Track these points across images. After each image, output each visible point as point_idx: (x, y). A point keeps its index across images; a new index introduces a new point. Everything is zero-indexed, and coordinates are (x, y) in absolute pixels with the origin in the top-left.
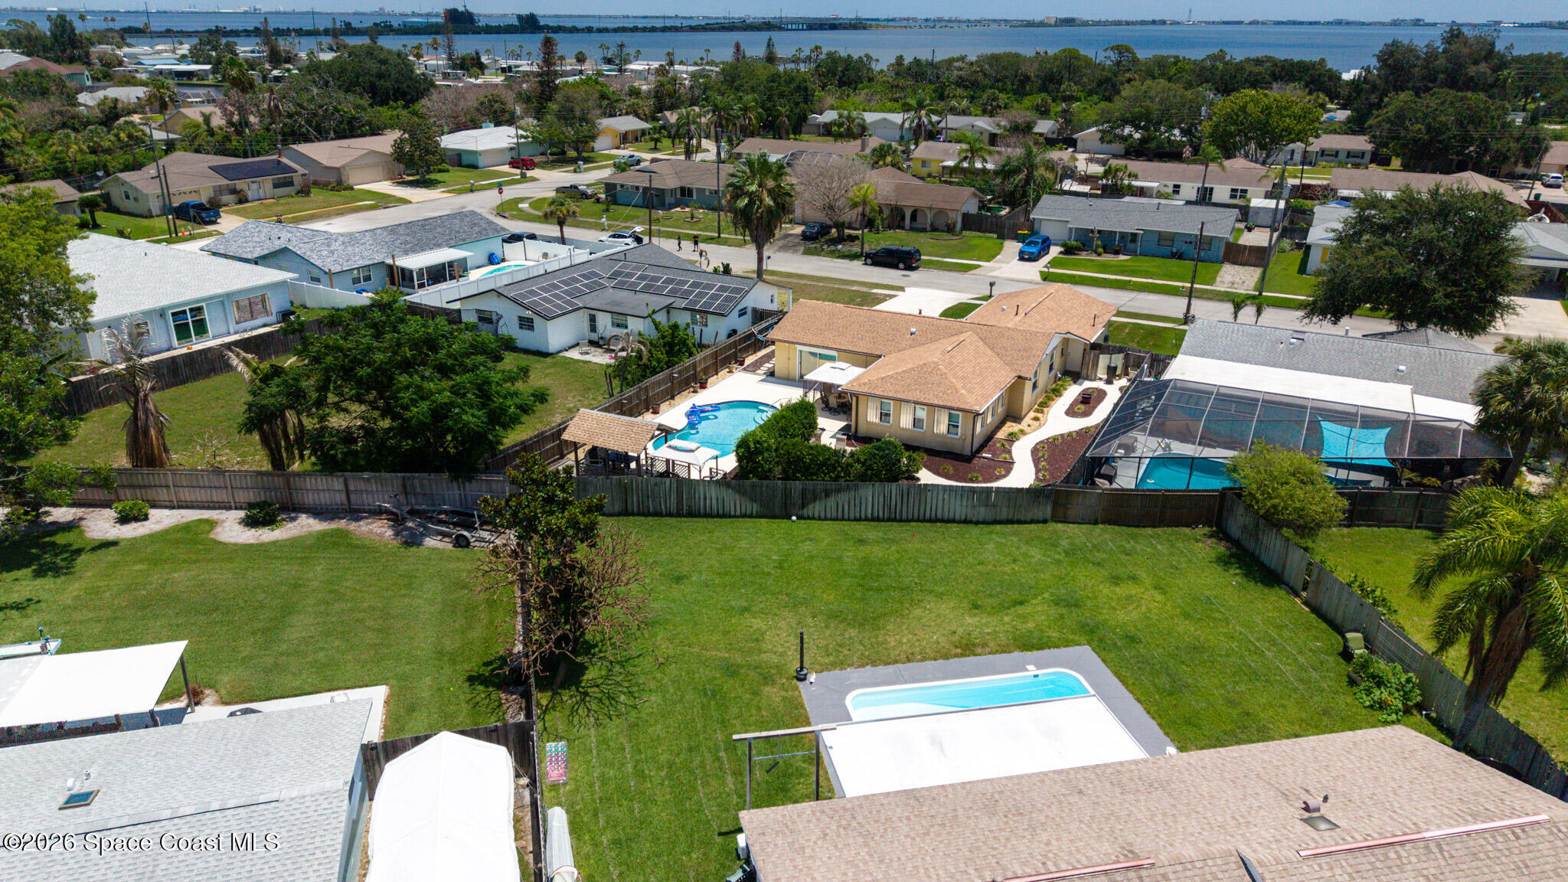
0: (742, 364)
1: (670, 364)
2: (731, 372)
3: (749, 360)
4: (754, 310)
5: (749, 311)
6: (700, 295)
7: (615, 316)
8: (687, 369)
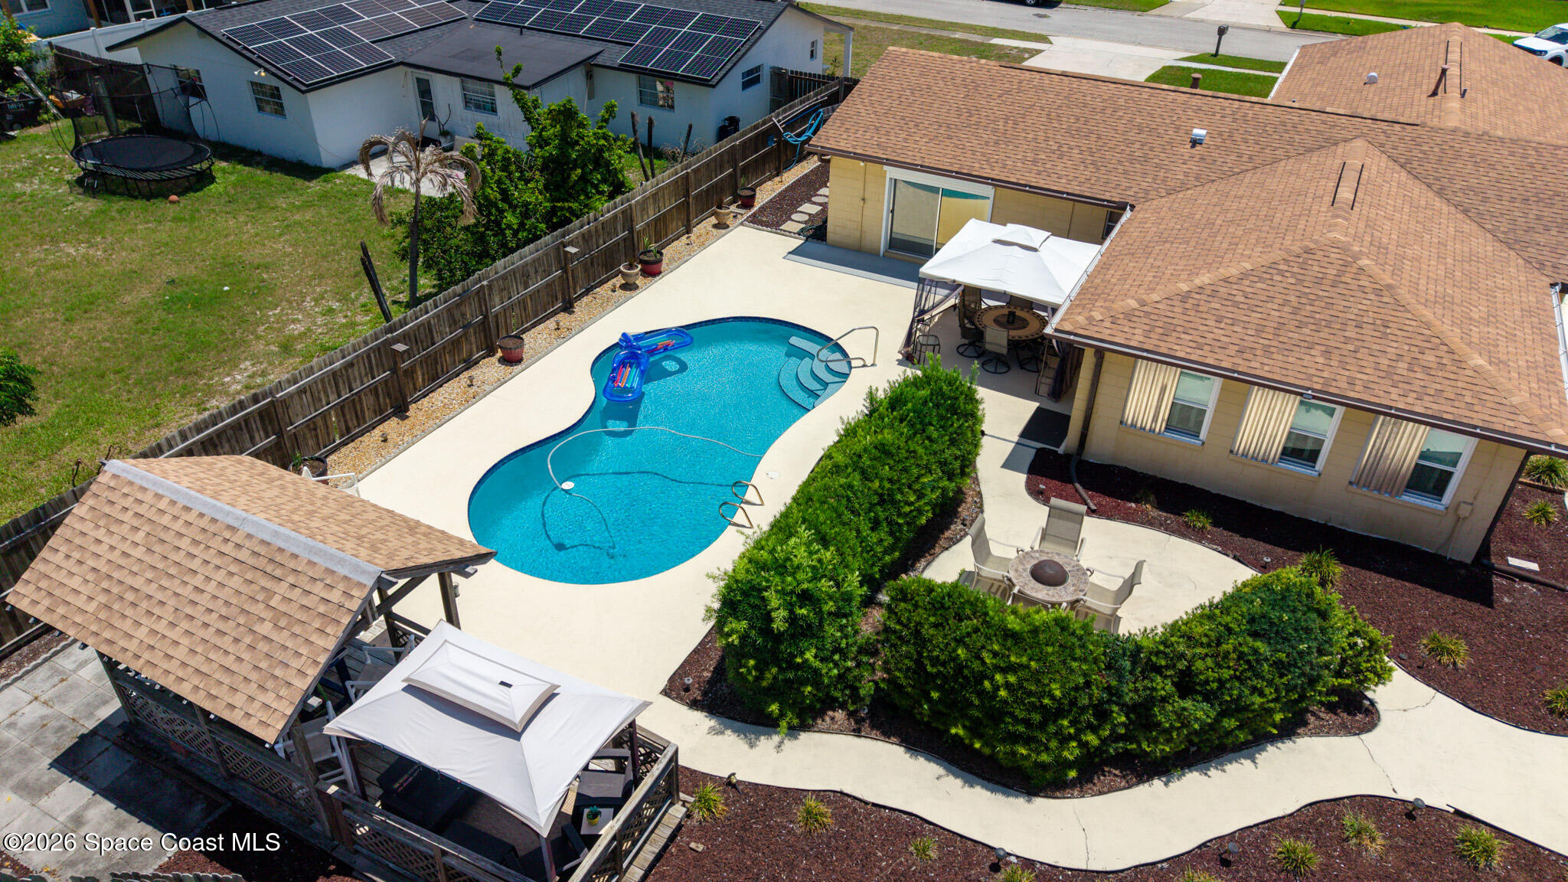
0: (748, 203)
1: (556, 221)
2: (721, 226)
3: (766, 193)
4: (777, 74)
5: (766, 76)
6: (659, 37)
7: (471, 85)
8: (608, 228)
